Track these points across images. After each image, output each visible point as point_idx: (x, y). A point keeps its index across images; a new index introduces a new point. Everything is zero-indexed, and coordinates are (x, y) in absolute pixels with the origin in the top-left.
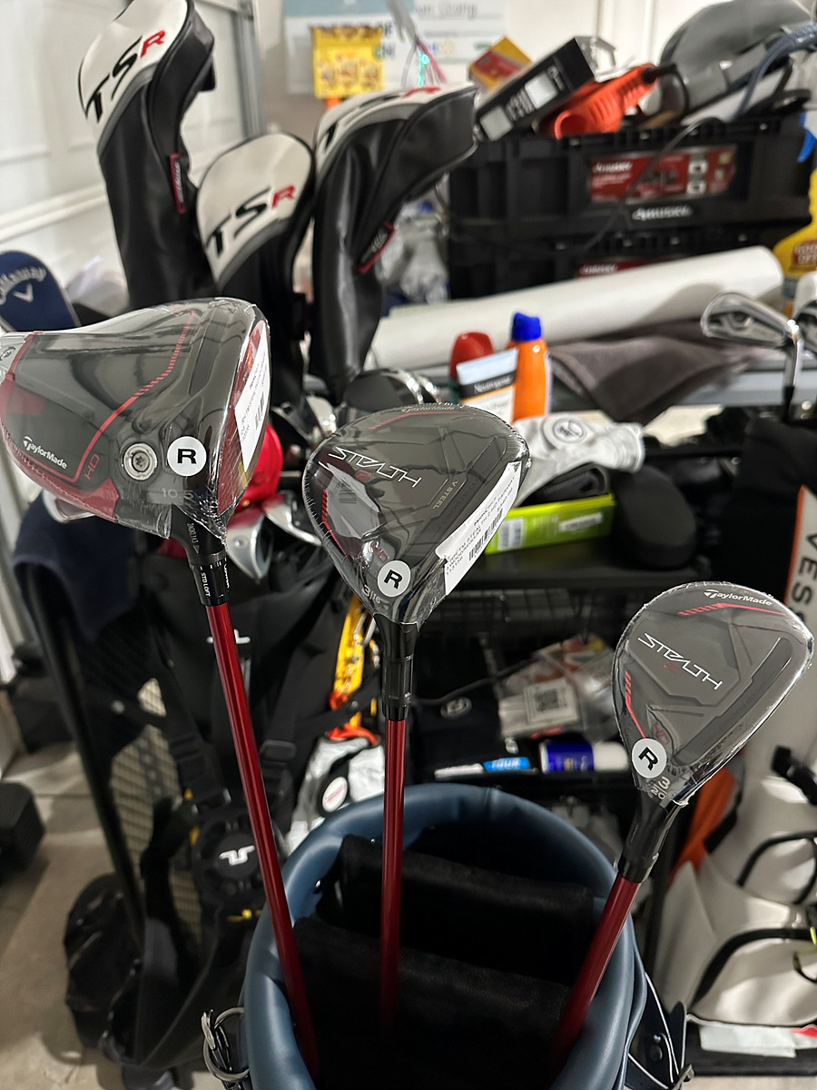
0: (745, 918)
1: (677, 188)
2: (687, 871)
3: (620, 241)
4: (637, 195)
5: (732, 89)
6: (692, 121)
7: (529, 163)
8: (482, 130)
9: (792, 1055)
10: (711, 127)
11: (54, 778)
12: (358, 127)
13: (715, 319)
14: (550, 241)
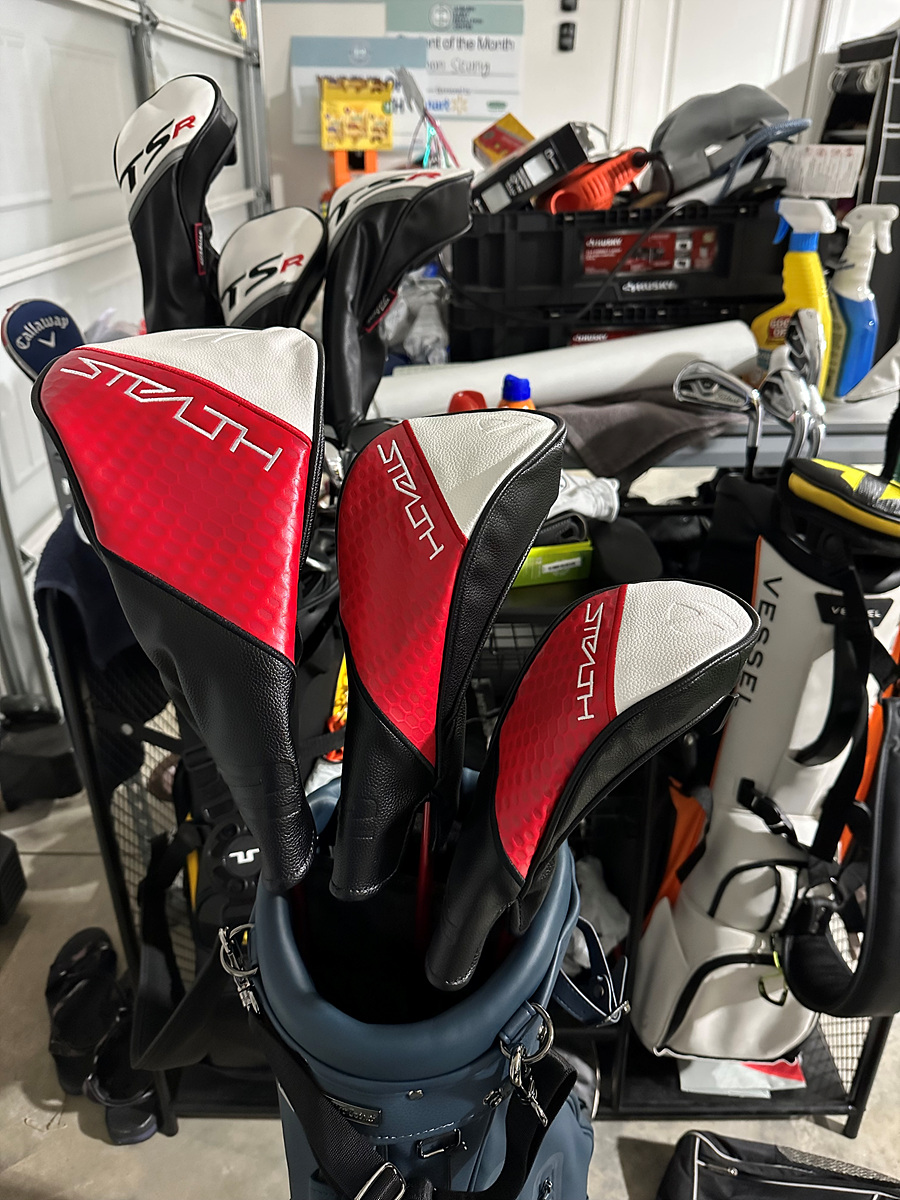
0: (715, 947)
1: (665, 263)
2: (664, 905)
3: (610, 311)
4: (627, 269)
5: (715, 175)
6: (677, 203)
7: (525, 236)
8: (483, 203)
9: (767, 1095)
10: (695, 207)
11: (35, 836)
12: (367, 205)
13: (685, 385)
14: (545, 310)
